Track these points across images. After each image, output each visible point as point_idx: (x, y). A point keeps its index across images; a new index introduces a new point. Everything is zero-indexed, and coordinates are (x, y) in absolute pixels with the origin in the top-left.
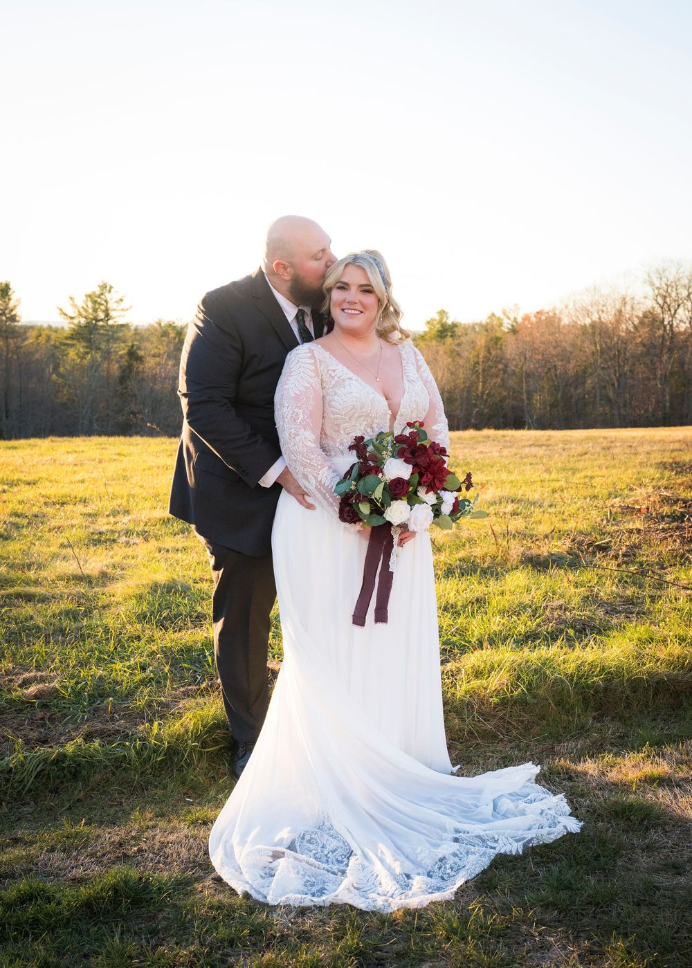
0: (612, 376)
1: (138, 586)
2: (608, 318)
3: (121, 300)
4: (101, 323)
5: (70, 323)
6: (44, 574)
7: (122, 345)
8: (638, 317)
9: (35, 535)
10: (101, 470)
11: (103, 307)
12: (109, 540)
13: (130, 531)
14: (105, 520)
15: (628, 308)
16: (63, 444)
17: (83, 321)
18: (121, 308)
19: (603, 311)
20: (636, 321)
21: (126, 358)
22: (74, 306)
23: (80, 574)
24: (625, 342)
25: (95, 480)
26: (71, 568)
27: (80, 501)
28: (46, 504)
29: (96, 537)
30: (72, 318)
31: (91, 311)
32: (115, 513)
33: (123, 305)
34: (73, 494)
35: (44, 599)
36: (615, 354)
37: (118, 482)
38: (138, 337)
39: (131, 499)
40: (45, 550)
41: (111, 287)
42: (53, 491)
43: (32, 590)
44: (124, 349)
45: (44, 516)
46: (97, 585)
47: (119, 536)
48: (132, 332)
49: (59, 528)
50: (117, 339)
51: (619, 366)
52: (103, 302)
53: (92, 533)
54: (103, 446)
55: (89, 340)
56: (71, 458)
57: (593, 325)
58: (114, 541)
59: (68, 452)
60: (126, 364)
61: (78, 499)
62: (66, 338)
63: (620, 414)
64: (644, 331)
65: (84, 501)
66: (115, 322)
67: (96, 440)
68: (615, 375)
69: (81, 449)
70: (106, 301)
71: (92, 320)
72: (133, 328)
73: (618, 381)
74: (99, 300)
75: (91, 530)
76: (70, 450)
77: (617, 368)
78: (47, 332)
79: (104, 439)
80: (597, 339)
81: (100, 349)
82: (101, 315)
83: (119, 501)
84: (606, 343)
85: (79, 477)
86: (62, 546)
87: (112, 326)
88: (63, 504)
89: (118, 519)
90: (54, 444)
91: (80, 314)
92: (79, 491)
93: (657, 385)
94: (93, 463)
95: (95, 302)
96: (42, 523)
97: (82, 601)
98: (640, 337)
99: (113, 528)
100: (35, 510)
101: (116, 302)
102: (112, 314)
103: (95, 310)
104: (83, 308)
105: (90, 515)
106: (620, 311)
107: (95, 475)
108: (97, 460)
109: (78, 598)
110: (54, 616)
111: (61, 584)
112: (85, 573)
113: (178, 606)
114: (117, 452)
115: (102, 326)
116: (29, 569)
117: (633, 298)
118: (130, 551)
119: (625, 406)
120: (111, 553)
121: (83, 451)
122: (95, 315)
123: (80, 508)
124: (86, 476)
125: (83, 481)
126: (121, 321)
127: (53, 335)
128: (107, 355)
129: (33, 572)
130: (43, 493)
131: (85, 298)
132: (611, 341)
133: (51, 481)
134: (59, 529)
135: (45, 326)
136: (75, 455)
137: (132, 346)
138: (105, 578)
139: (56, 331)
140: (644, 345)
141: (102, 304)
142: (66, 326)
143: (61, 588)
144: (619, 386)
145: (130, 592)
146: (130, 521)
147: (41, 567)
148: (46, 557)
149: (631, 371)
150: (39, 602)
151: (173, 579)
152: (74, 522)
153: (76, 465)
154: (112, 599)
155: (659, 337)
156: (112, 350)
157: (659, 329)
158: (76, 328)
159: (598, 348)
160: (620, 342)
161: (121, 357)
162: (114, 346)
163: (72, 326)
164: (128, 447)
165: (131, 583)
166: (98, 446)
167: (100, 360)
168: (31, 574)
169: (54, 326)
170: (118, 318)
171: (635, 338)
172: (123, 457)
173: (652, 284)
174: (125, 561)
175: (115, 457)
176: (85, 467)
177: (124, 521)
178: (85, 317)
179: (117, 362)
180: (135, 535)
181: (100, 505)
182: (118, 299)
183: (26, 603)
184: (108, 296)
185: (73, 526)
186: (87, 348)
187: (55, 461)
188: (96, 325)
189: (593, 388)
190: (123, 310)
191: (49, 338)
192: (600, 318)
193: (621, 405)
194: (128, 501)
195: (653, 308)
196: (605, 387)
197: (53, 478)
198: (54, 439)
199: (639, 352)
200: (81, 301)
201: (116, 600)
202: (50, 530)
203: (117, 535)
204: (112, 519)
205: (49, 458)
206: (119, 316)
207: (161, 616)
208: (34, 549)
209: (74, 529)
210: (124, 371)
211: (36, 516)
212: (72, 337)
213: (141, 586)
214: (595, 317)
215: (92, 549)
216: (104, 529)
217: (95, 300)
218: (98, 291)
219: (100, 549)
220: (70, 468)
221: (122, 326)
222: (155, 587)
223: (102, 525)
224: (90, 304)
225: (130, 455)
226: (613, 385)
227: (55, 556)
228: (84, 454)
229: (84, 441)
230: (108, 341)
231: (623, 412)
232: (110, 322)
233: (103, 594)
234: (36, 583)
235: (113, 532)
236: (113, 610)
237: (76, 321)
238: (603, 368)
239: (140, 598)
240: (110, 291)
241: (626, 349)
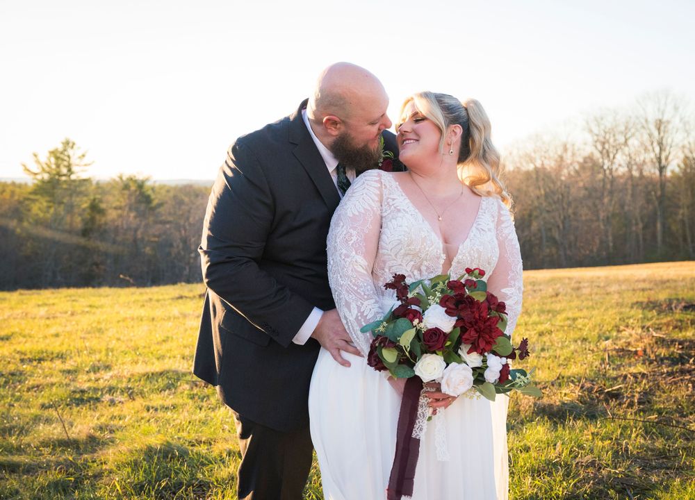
0: (557, 219)
1: (131, 452)
2: (550, 164)
3: (83, 156)
4: (64, 178)
5: (33, 179)
6: (26, 440)
7: (85, 199)
8: (578, 162)
9: (13, 395)
10: (74, 323)
11: (66, 163)
12: (91, 398)
13: (114, 388)
14: (85, 377)
15: (569, 153)
16: (33, 297)
17: (46, 176)
18: (82, 163)
19: (545, 158)
20: (577, 167)
21: (88, 211)
22: (38, 162)
23: (66, 438)
24: (567, 187)
25: (70, 333)
26: (54, 431)
27: (57, 357)
28: (22, 361)
29: (78, 396)
30: (36, 174)
31: (54, 167)
32: (95, 369)
33: (86, 160)
34: (50, 349)
35: (30, 470)
36: (558, 199)
37: (93, 335)
38: (100, 191)
39: (110, 354)
40: (26, 411)
41: (74, 144)
42: (28, 347)
43: (16, 458)
44: (86, 202)
45: (21, 374)
46: (86, 451)
47: (102, 395)
48: (93, 187)
49: (38, 386)
50: (80, 193)
51: (564, 209)
52: (66, 158)
53: (74, 392)
54: (73, 298)
55: (52, 195)
56: (43, 311)
57: (537, 170)
58: (98, 400)
59: (39, 306)
60: (89, 217)
61: (55, 355)
62: (31, 193)
63: (565, 255)
64: (586, 176)
65: (61, 357)
66: (78, 177)
67: (65, 292)
68: (560, 217)
69: (51, 301)
70: (69, 157)
71: (55, 175)
72: (94, 182)
73: (563, 223)
74: (62, 156)
75: (72, 388)
76: (40, 303)
77: (561, 212)
78: (11, 188)
79: (72, 291)
80: (541, 183)
81: (63, 203)
82: (64, 171)
83: (98, 356)
84: (549, 188)
85: (53, 331)
86: (43, 406)
87: (74, 181)
88: (40, 360)
89: (98, 375)
90: (24, 297)
91: (44, 170)
92: (55, 346)
93: (599, 226)
94: (64, 315)
95: (57, 158)
96: (19, 381)
97: (71, 470)
98: (582, 180)
99: (95, 386)
100: (12, 368)
101: (80, 158)
102: (74, 169)
103: (58, 166)
104: (47, 164)
105: (69, 372)
106: (561, 157)
107: (69, 328)
108: (69, 313)
109: (67, 466)
110: (42, 489)
111: (46, 451)
112: (71, 438)
113: (177, 474)
114: (88, 304)
115: (65, 181)
116: (10, 435)
117: (573, 145)
118: (115, 411)
119: (570, 246)
120: (97, 414)
121: (54, 304)
122: (58, 170)
123: (58, 364)
124: (60, 329)
125: (57, 335)
126: (84, 176)
127: (18, 190)
128: (70, 208)
129: (14, 438)
130: (18, 349)
131: (48, 154)
132: (554, 186)
133: (24, 336)
134: (38, 388)
135: (9, 182)
136: (46, 308)
137: (94, 200)
138: (93, 443)
139: (20, 186)
140: (586, 189)
141: (65, 160)
142: (30, 181)
143: (47, 456)
144: (564, 228)
145: (123, 458)
146: (112, 377)
147: (23, 431)
148: (28, 420)
149: (575, 214)
150: (24, 474)
151: (168, 442)
152: (54, 380)
153: (48, 318)
154: (104, 467)
155: (600, 181)
156: (75, 203)
157: (599, 173)
158: (39, 183)
159: (543, 192)
160: (563, 187)
161: (84, 210)
162: (76, 200)
163: (36, 182)
164: (98, 298)
165: (124, 448)
166: (68, 298)
167: (62, 213)
168: (13, 440)
169: (17, 182)
170: (79, 174)
171: (577, 182)
172: (95, 309)
173: (591, 131)
174: (112, 422)
175: (87, 309)
176: (58, 321)
177: (106, 377)
178: (48, 173)
179: (80, 215)
180: (118, 393)
181: (79, 360)
182: (80, 155)
183: (10, 474)
184: (70, 152)
185: (53, 385)
186: (50, 202)
187: (26, 314)
188: (58, 180)
189: (539, 230)
190: (86, 165)
191: (13, 193)
192: (543, 164)
193: (567, 246)
194: (107, 355)
195: (592, 154)
196: (550, 230)
197: (27, 332)
198: (22, 291)
199: (581, 195)
200: (44, 157)
201: (107, 468)
202: (29, 390)
203: (100, 393)
204: (93, 376)
205: (20, 311)
206: (83, 171)
207: (160, 485)
208: (14, 411)
209: (54, 388)
210: (86, 224)
211: (13, 374)
212: (35, 192)
213: (134, 452)
214: (538, 164)
215: (75, 409)
216: (85, 386)
217: (58, 156)
218: (60, 148)
219: (84, 409)
220: (43, 322)
221: (85, 180)
222: (150, 452)
223: (83, 382)
224: (53, 160)
225: (102, 306)
226: (558, 227)
227: (37, 419)
228: (55, 307)
229: (53, 293)
230: (71, 196)
231: (568, 252)
232: (73, 177)
233: (93, 462)
234: (19, 450)
235: (96, 390)
236: (105, 480)
237: (39, 177)
238: (548, 212)
239: (135, 465)
240: (72, 147)
241: (569, 193)
